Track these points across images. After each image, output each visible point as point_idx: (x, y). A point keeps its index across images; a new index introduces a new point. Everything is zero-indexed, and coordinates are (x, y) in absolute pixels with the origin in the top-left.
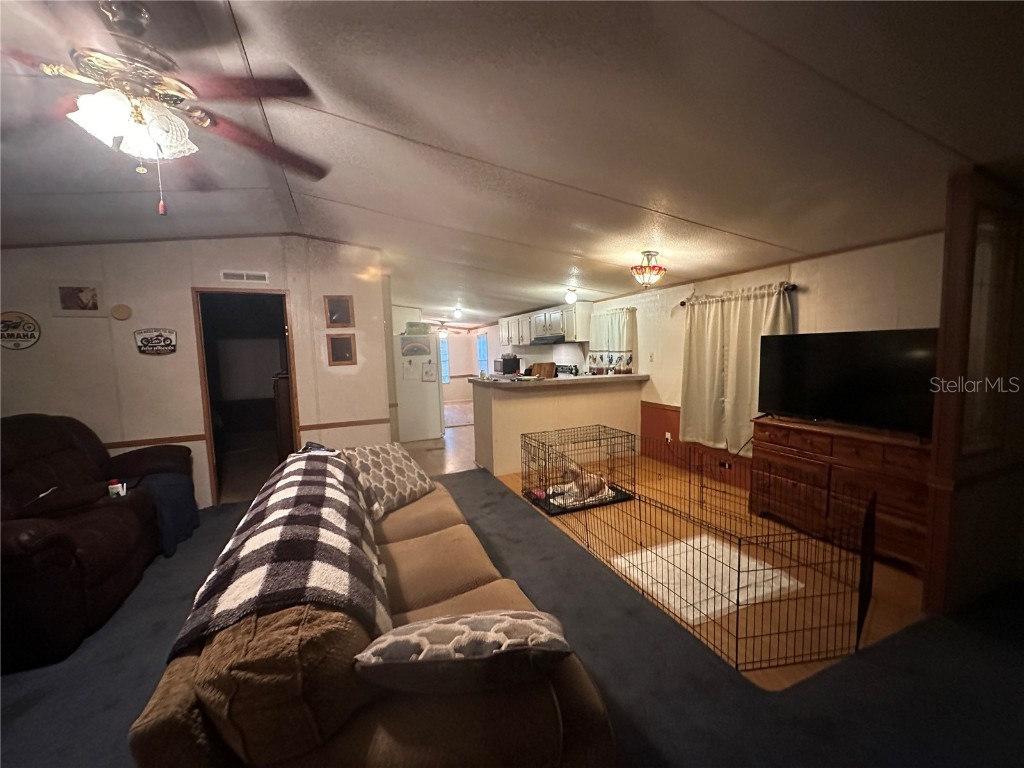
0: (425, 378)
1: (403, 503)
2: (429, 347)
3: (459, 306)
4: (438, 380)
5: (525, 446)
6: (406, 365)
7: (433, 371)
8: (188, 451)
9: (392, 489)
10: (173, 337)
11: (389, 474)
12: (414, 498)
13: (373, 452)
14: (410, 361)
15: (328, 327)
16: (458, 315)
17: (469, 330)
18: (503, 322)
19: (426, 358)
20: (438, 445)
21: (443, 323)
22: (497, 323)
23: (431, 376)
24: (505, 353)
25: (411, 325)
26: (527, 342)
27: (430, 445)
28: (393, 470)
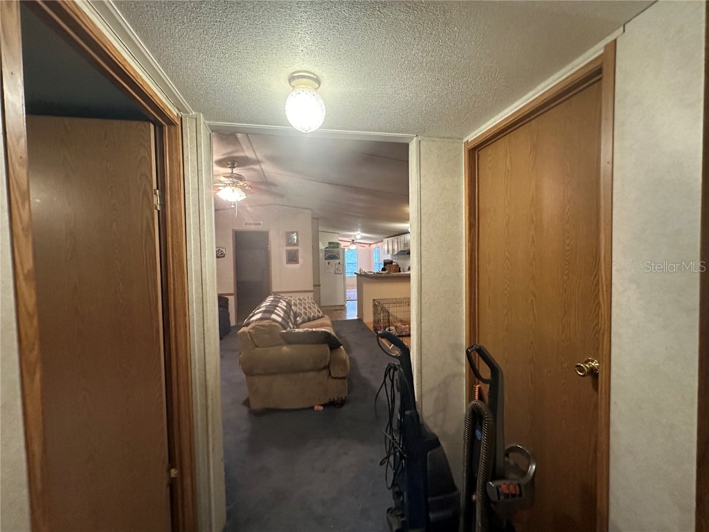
0: (337, 272)
1: (309, 320)
2: (339, 255)
3: (359, 232)
4: (344, 273)
5: (375, 306)
6: (327, 264)
7: (341, 268)
8: (227, 300)
9: (305, 314)
10: (224, 250)
11: (305, 308)
12: (314, 319)
13: (299, 299)
14: (329, 263)
15: (287, 246)
16: (358, 237)
17: (370, 244)
18: (385, 240)
19: (337, 261)
20: (342, 308)
21: (353, 240)
22: (382, 241)
23: (340, 270)
24: (386, 259)
25: (330, 243)
26: (396, 252)
27: (338, 308)
28: (307, 307)
